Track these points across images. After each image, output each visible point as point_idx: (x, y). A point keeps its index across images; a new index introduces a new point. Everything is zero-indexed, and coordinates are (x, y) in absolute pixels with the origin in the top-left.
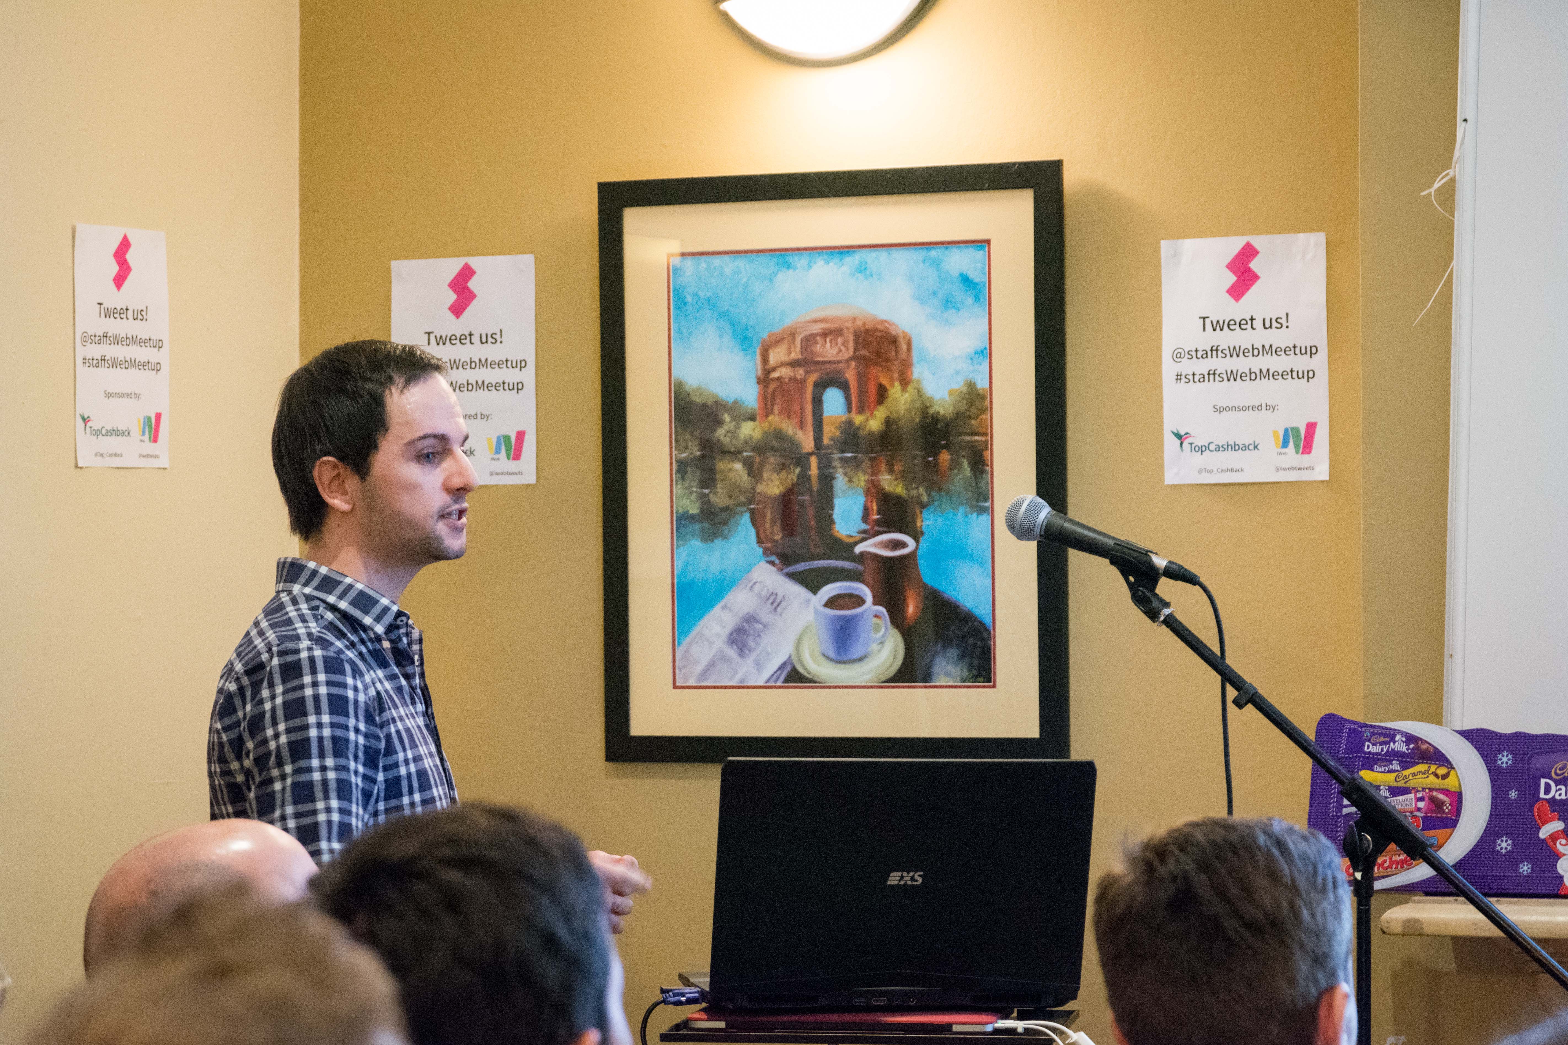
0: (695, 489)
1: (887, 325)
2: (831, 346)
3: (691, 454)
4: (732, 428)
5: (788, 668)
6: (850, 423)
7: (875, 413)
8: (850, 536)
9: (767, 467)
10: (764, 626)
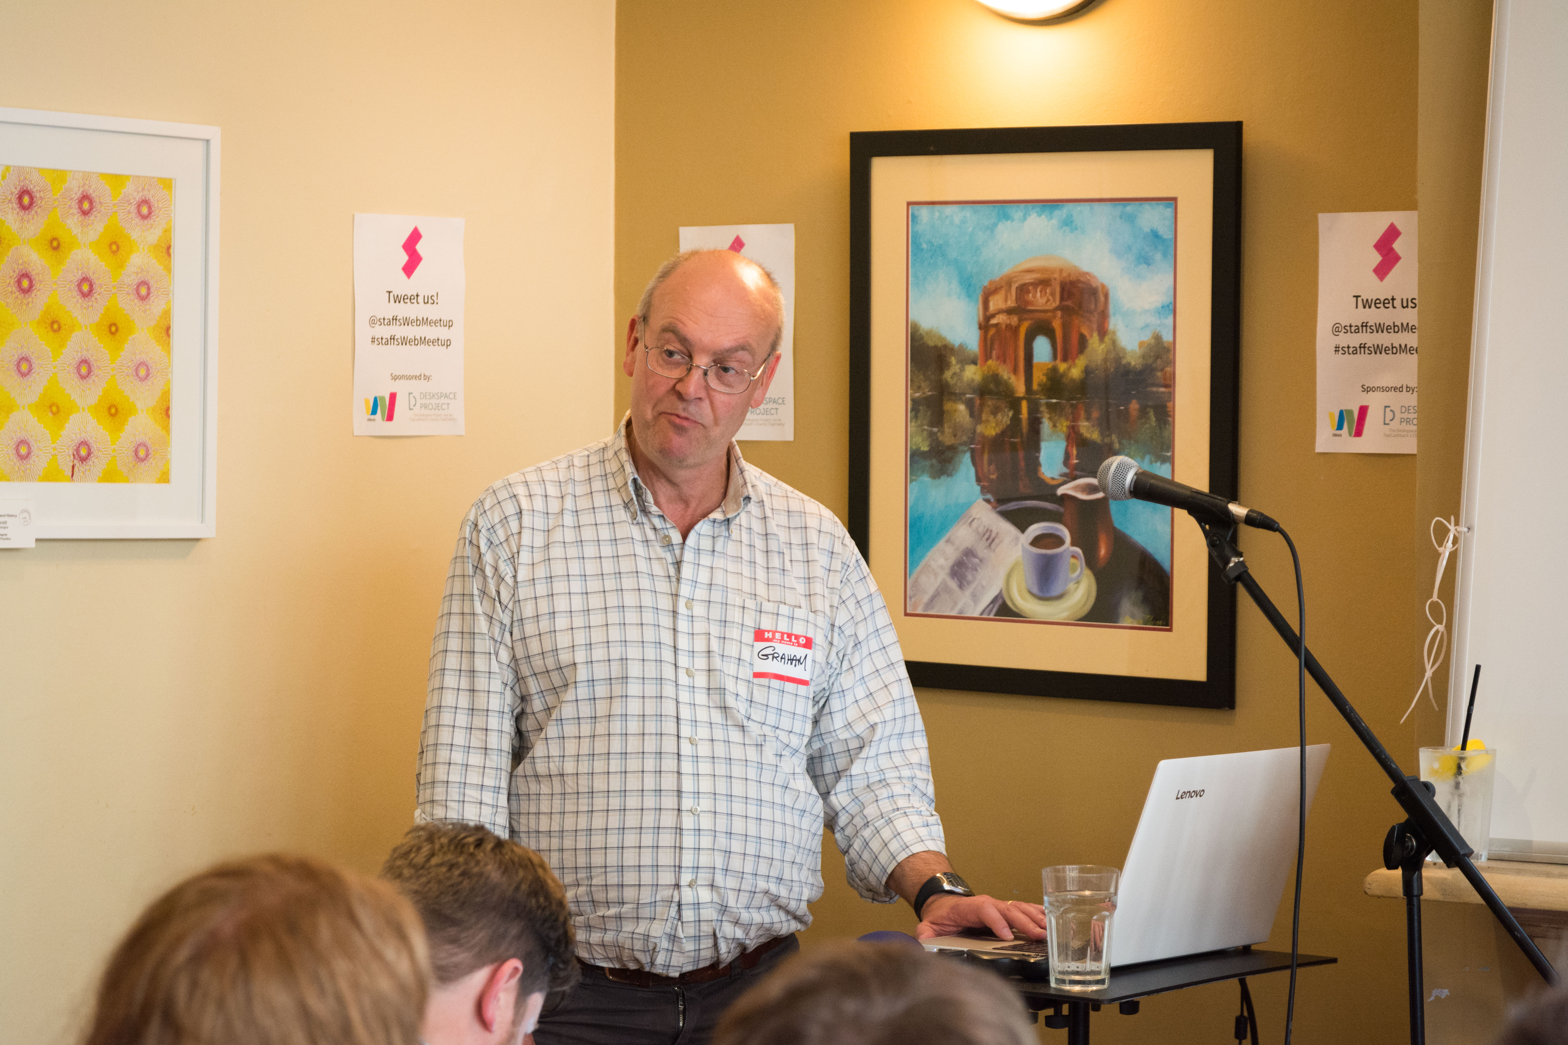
0: (926, 427)
1: (1088, 278)
2: (1041, 295)
3: (924, 393)
4: (958, 371)
5: (1000, 602)
6: (1054, 370)
7: (1077, 361)
8: (1053, 479)
9: (986, 410)
10: (981, 561)
